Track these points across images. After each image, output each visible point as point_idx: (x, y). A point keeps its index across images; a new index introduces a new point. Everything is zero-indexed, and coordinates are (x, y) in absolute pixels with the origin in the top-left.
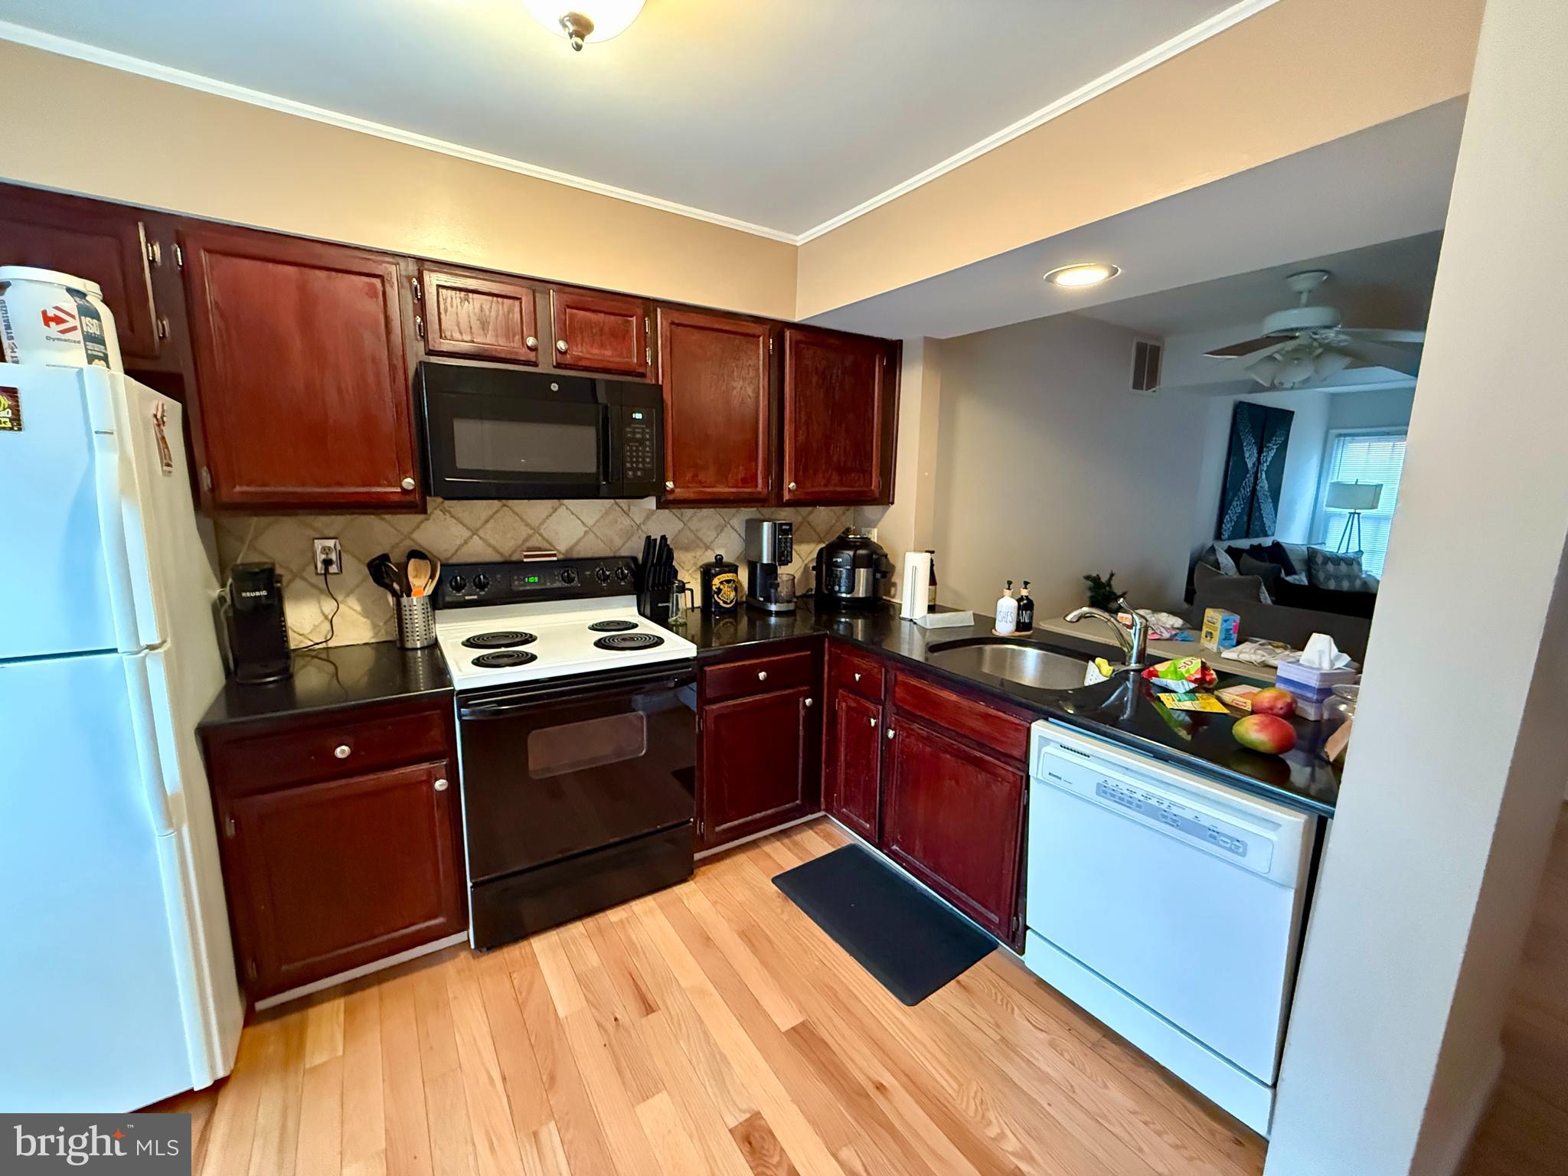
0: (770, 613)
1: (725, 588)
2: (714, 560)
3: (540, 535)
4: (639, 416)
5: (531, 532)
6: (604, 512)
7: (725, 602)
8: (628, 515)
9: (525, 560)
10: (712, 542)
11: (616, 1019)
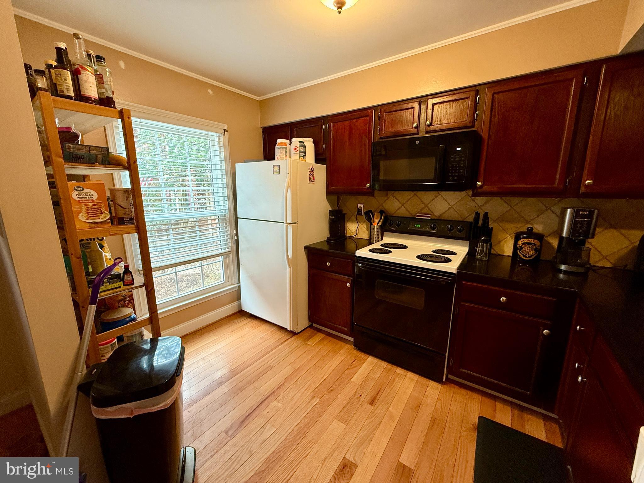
0: (560, 271)
1: (526, 248)
2: (526, 230)
3: (428, 208)
4: (459, 149)
5: (424, 206)
6: (460, 199)
7: (524, 256)
8: (474, 201)
9: (417, 217)
10: (532, 220)
11: (361, 396)
